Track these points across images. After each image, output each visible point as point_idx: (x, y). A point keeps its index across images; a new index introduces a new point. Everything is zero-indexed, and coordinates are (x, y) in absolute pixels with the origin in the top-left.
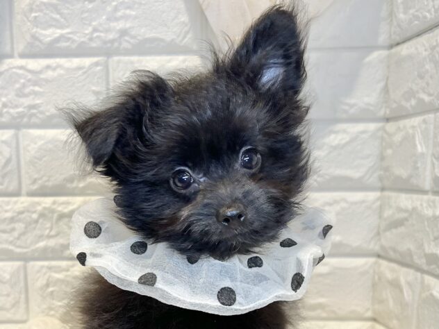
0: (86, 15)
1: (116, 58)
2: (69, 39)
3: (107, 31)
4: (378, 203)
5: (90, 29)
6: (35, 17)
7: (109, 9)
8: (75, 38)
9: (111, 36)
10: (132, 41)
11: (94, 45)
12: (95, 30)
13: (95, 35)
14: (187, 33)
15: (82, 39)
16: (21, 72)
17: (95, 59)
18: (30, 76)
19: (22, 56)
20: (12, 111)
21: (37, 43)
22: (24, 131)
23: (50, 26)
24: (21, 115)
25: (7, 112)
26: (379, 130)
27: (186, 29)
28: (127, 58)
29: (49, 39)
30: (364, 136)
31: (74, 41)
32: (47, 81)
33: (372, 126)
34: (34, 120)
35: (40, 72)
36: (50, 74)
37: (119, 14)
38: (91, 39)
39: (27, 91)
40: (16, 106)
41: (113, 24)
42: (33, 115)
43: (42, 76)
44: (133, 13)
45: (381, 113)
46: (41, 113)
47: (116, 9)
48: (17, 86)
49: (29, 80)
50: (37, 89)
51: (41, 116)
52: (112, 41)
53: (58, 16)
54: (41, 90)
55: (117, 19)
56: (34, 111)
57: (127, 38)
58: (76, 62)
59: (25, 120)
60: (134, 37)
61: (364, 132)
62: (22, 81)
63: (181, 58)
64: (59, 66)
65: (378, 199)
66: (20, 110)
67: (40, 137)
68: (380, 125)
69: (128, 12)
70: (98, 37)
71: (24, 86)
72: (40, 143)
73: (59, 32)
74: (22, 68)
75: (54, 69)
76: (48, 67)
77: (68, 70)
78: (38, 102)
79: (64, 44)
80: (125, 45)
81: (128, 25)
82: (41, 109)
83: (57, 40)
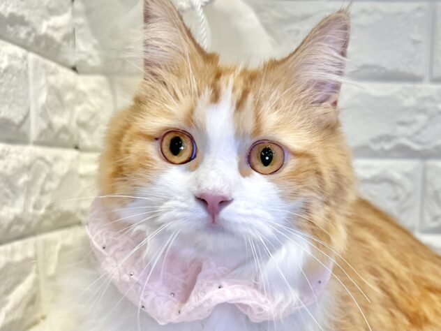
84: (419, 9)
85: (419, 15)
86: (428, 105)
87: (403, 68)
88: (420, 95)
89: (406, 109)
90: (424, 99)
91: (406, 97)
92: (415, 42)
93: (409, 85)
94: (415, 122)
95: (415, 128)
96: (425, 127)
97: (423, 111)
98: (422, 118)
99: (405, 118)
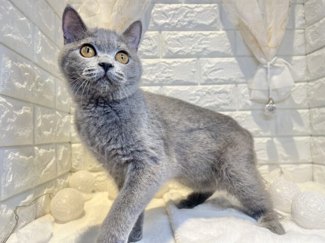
0: (189, 43)
1: (201, 59)
2: (183, 51)
3: (198, 48)
4: (309, 114)
5: (191, 48)
6: (170, 43)
7: (199, 40)
8: (185, 51)
9: (200, 50)
10: (208, 52)
11: (193, 53)
12: (193, 48)
13: (193, 50)
14: (229, 49)
15: (188, 52)
16: (164, 64)
17: (193, 59)
18: (167, 65)
19: (164, 58)
20: (160, 79)
21: (170, 53)
22: (164, 87)
23: (176, 47)
24: (163, 81)
25: (158, 80)
26: (306, 85)
27: (228, 48)
28: (205, 59)
29: (175, 51)
30: (300, 87)
31: (185, 52)
32: (174, 67)
33: (303, 84)
34: (168, 82)
35: (171, 64)
36: (175, 65)
37: (203, 42)
38: (192, 52)
39: (166, 71)
40: (162, 77)
41: (200, 46)
42: (168, 80)
43: (172, 65)
44: (208, 42)
45: (306, 79)
46: (171, 79)
47: (201, 40)
48: (162, 69)
49: (167, 67)
50: (170, 70)
51: (171, 81)
52: (200, 52)
53: (179, 43)
54: (171, 71)
55: (202, 44)
56: (168, 79)
57: (206, 51)
58: (186, 60)
59: (165, 82)
60: (208, 51)
61: (300, 86)
62: (164, 67)
63: (227, 58)
64: (179, 62)
65: (308, 112)
66: (163, 78)
67: (171, 89)
68: (306, 83)
69: (206, 41)
70: (195, 51)
71: (165, 69)
72: (171, 91)
73: (179, 49)
74: (164, 62)
75: (177, 63)
76: (175, 62)
77: (182, 63)
78: (171, 75)
79: (181, 53)
80: (205, 54)
81: (206, 46)
82: (172, 78)
83: (178, 52)
84: (194, 61)
85: (194, 63)
86: (200, 93)
87: (190, 81)
88: (197, 89)
89: (192, 95)
90: (199, 91)
91: (192, 90)
92: (194, 72)
93: (193, 86)
94: (196, 99)
95: (196, 101)
96: (199, 101)
97: (198, 95)
98: (198, 97)
99: (192, 98)
